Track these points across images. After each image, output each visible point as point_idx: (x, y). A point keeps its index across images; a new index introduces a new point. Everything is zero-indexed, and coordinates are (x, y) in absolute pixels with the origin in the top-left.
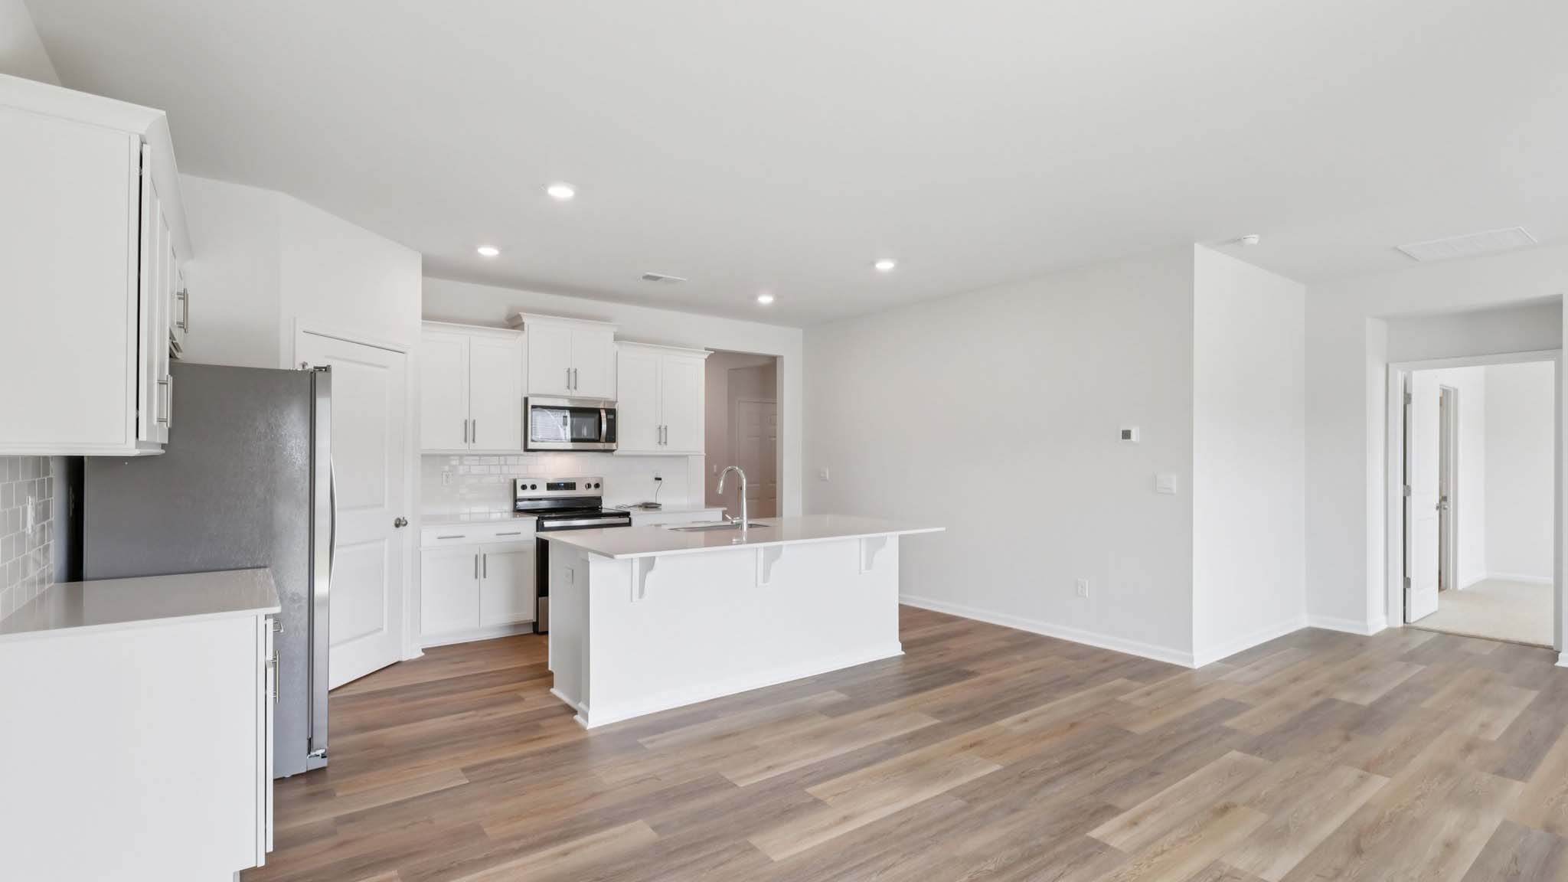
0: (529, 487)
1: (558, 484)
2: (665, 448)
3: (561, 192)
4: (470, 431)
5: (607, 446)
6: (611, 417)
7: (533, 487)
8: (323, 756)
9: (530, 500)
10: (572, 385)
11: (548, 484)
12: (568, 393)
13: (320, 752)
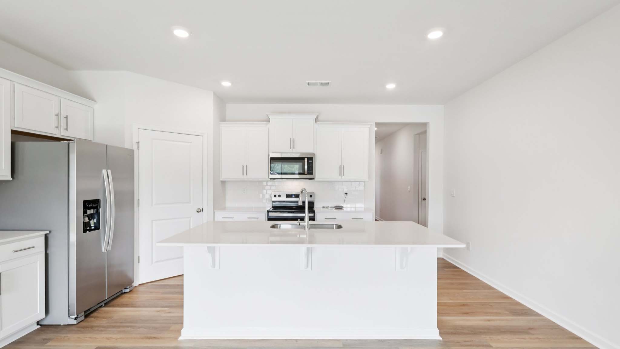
0: (277, 196)
1: (292, 195)
2: (343, 177)
3: (181, 33)
4: (245, 170)
5: (309, 176)
6: (310, 161)
7: (280, 196)
8: (76, 319)
9: (279, 202)
10: (292, 146)
11: (286, 195)
12: (291, 150)
13: (74, 317)
